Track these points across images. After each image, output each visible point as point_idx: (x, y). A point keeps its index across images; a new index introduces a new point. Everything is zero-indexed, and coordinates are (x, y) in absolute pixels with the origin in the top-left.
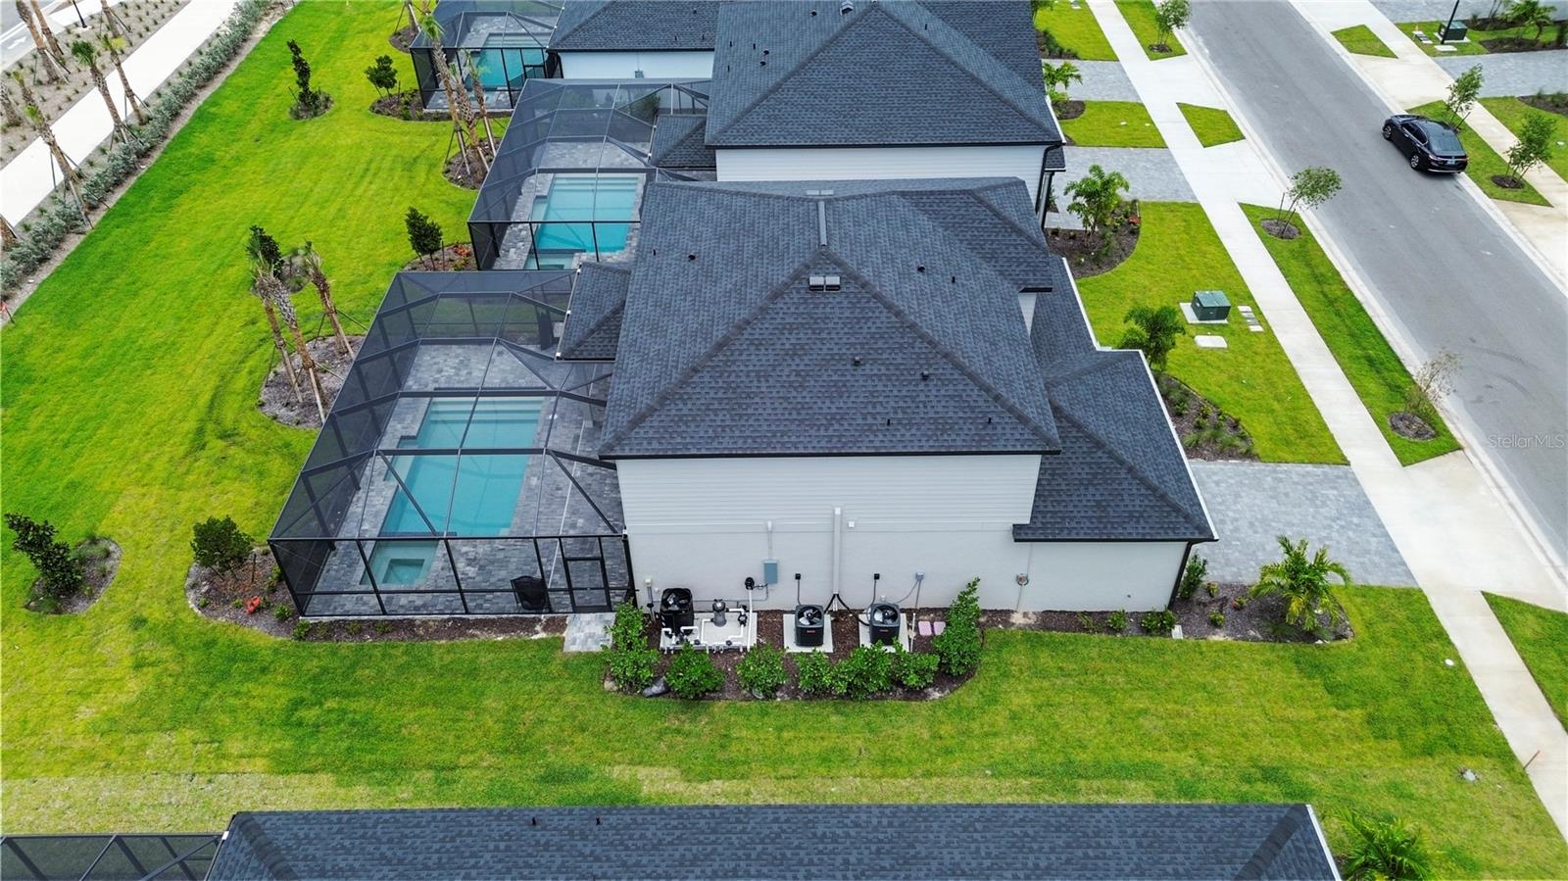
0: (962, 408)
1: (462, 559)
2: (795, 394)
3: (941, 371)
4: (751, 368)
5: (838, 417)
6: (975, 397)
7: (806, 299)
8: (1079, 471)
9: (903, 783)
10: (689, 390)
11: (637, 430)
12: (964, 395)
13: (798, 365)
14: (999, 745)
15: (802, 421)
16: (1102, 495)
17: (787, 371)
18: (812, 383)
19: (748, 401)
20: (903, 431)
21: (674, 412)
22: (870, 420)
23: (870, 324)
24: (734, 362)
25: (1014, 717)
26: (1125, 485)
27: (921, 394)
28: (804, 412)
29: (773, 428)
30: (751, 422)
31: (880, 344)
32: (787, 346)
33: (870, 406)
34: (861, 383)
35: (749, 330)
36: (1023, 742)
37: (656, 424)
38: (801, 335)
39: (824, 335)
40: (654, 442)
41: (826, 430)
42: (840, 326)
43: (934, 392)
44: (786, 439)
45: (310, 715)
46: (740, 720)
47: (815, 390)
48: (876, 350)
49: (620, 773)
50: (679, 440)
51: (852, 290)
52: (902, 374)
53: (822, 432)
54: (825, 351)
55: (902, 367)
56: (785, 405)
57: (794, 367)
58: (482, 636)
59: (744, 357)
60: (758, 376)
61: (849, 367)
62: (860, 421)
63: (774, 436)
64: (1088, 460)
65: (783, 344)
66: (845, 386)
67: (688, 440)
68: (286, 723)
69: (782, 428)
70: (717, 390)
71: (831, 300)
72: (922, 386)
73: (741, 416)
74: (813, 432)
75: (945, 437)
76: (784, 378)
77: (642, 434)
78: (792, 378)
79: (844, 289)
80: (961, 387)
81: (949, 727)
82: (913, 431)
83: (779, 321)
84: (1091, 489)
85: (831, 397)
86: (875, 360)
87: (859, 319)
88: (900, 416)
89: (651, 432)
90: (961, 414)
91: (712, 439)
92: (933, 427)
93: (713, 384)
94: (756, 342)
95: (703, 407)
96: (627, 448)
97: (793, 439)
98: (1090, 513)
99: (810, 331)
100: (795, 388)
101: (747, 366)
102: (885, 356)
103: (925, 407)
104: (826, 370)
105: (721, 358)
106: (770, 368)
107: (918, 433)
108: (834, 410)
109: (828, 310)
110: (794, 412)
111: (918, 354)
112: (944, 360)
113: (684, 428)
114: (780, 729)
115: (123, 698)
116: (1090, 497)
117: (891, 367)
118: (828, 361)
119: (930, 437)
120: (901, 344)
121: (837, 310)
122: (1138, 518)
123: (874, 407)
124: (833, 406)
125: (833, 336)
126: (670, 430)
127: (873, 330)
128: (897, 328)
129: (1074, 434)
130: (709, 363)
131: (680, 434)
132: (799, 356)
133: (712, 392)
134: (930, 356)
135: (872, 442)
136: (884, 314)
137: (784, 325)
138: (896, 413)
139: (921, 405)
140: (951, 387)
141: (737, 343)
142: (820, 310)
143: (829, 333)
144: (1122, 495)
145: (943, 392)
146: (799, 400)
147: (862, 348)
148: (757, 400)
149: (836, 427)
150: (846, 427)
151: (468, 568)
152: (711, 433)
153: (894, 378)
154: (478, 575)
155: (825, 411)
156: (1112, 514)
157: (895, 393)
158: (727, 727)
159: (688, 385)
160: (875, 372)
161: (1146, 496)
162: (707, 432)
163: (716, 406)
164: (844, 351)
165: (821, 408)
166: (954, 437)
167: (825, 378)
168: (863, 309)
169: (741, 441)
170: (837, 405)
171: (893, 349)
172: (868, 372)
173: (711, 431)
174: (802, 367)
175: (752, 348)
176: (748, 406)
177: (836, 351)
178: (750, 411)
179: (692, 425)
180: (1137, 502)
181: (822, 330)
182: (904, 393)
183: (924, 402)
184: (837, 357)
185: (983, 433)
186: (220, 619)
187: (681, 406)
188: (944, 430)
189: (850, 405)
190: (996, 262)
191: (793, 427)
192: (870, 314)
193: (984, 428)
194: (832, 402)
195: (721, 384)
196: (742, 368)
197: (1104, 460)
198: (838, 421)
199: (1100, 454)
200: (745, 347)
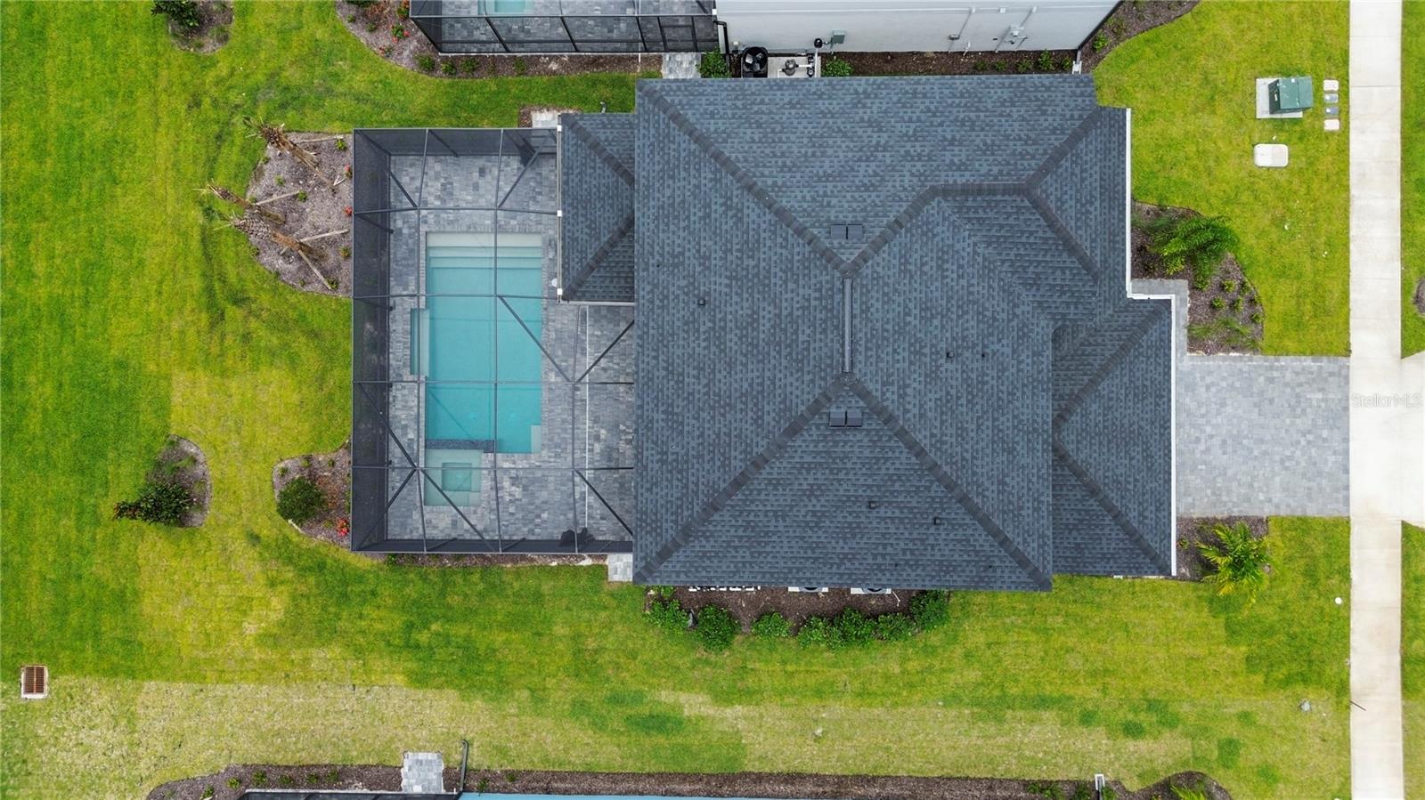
0: (967, 552)
1: (506, 478)
2: (810, 533)
3: (953, 516)
4: (769, 508)
5: (850, 556)
6: (981, 542)
7: (825, 436)
8: (1069, 516)
9: (876, 711)
10: (711, 527)
11: (665, 564)
12: (972, 539)
13: (814, 506)
14: (952, 679)
15: (816, 559)
16: (1082, 539)
17: (803, 512)
18: (828, 523)
19: (766, 539)
20: (909, 571)
21: (698, 549)
22: (880, 560)
23: (889, 464)
24: (752, 502)
25: (968, 655)
26: (1107, 531)
27: (932, 537)
28: (818, 551)
29: (789, 564)
30: (769, 559)
31: (897, 486)
32: (805, 487)
33: (880, 548)
34: (875, 524)
35: (768, 469)
36: (973, 675)
37: (682, 559)
38: (819, 475)
39: (842, 476)
40: (682, 576)
41: (838, 568)
42: (859, 466)
43: (943, 536)
44: (801, 574)
45: (423, 637)
46: (755, 655)
47: (830, 530)
48: (892, 493)
49: (666, 696)
50: (704, 573)
51: (874, 426)
52: (915, 518)
53: (834, 569)
54: (841, 492)
55: (916, 511)
56: (801, 543)
57: (810, 508)
58: (539, 559)
59: (762, 497)
60: (776, 517)
61: (864, 509)
62: (870, 561)
63: (790, 572)
64: (1080, 506)
65: (801, 484)
66: (858, 527)
67: (712, 574)
68: (407, 646)
69: (797, 565)
70: (737, 528)
71: (851, 438)
72: (932, 530)
73: (760, 553)
74: (826, 569)
75: (948, 577)
76: (801, 518)
77: (670, 568)
78: (808, 518)
79: (865, 427)
80: (970, 531)
81: (916, 663)
82: (919, 571)
83: (797, 460)
84: (1075, 533)
85: (845, 539)
86: (890, 503)
87: (878, 459)
88: (908, 556)
89: (678, 565)
90: (965, 557)
91: (735, 573)
92: (937, 568)
93: (733, 522)
94: (774, 482)
95: (724, 545)
96: (658, 580)
97: (808, 575)
98: (1068, 554)
99: (827, 471)
100: (811, 528)
101: (765, 505)
102: (900, 499)
103: (933, 549)
104: (842, 512)
105: (740, 497)
106: (787, 509)
107: (923, 574)
108: (846, 551)
109: (847, 449)
110: (809, 551)
111: (933, 498)
112: (959, 505)
113: (708, 563)
114: (784, 662)
115: (273, 616)
116: (1071, 540)
117: (905, 511)
118: (844, 502)
119: (933, 577)
120: (918, 488)
121: (856, 450)
122: (1109, 559)
123: (885, 549)
124: (846, 547)
125: (851, 476)
126: (696, 565)
127: (891, 472)
128: (916, 471)
129: (1073, 482)
130: (729, 502)
131: (704, 568)
132: (816, 497)
133: (732, 530)
134: (945, 500)
135: (879, 580)
136: (905, 455)
137: (802, 464)
138: (904, 554)
139: (929, 548)
140: (961, 532)
141: (755, 482)
142: (839, 449)
143: (847, 474)
144: (1101, 539)
145: (951, 536)
146: (815, 539)
147: (879, 491)
148: (774, 538)
149: (848, 565)
150: (857, 565)
151: (513, 488)
152: (732, 568)
153: (906, 521)
154: (524, 496)
155: (838, 550)
156: (1087, 555)
157: (907, 535)
158: (745, 660)
159: (710, 522)
160: (889, 514)
161: (1122, 540)
162: (729, 567)
163: (737, 543)
164: (860, 492)
165: (835, 548)
166: (955, 578)
167: (840, 519)
168: (883, 448)
169: (760, 576)
170: (850, 545)
171: (909, 492)
172: (882, 514)
173: (732, 565)
174: (818, 508)
175: (770, 488)
176: (767, 543)
177: (852, 493)
178: (768, 549)
179: (716, 561)
180: (1113, 545)
181: (840, 470)
182: (915, 536)
183: (933, 546)
184: (853, 499)
185: (983, 574)
186: (319, 537)
187: (704, 542)
188: (947, 572)
189: (862, 545)
190: (1038, 290)
191: (808, 564)
192: (890, 454)
193: (985, 571)
194: (846, 543)
195: (740, 523)
196: (761, 507)
197: (1094, 508)
198: (850, 560)
199: (1092, 501)
200: (763, 486)
